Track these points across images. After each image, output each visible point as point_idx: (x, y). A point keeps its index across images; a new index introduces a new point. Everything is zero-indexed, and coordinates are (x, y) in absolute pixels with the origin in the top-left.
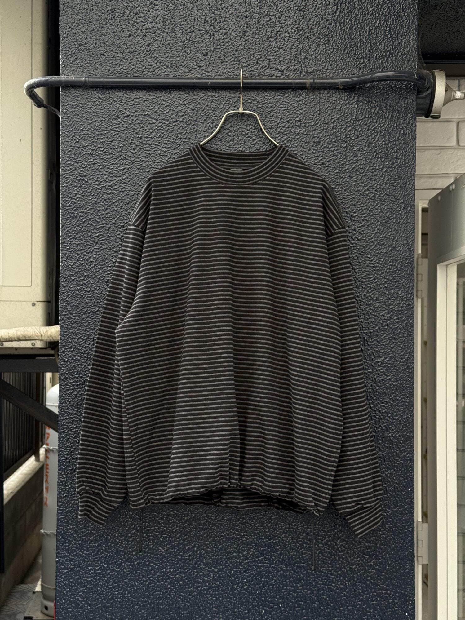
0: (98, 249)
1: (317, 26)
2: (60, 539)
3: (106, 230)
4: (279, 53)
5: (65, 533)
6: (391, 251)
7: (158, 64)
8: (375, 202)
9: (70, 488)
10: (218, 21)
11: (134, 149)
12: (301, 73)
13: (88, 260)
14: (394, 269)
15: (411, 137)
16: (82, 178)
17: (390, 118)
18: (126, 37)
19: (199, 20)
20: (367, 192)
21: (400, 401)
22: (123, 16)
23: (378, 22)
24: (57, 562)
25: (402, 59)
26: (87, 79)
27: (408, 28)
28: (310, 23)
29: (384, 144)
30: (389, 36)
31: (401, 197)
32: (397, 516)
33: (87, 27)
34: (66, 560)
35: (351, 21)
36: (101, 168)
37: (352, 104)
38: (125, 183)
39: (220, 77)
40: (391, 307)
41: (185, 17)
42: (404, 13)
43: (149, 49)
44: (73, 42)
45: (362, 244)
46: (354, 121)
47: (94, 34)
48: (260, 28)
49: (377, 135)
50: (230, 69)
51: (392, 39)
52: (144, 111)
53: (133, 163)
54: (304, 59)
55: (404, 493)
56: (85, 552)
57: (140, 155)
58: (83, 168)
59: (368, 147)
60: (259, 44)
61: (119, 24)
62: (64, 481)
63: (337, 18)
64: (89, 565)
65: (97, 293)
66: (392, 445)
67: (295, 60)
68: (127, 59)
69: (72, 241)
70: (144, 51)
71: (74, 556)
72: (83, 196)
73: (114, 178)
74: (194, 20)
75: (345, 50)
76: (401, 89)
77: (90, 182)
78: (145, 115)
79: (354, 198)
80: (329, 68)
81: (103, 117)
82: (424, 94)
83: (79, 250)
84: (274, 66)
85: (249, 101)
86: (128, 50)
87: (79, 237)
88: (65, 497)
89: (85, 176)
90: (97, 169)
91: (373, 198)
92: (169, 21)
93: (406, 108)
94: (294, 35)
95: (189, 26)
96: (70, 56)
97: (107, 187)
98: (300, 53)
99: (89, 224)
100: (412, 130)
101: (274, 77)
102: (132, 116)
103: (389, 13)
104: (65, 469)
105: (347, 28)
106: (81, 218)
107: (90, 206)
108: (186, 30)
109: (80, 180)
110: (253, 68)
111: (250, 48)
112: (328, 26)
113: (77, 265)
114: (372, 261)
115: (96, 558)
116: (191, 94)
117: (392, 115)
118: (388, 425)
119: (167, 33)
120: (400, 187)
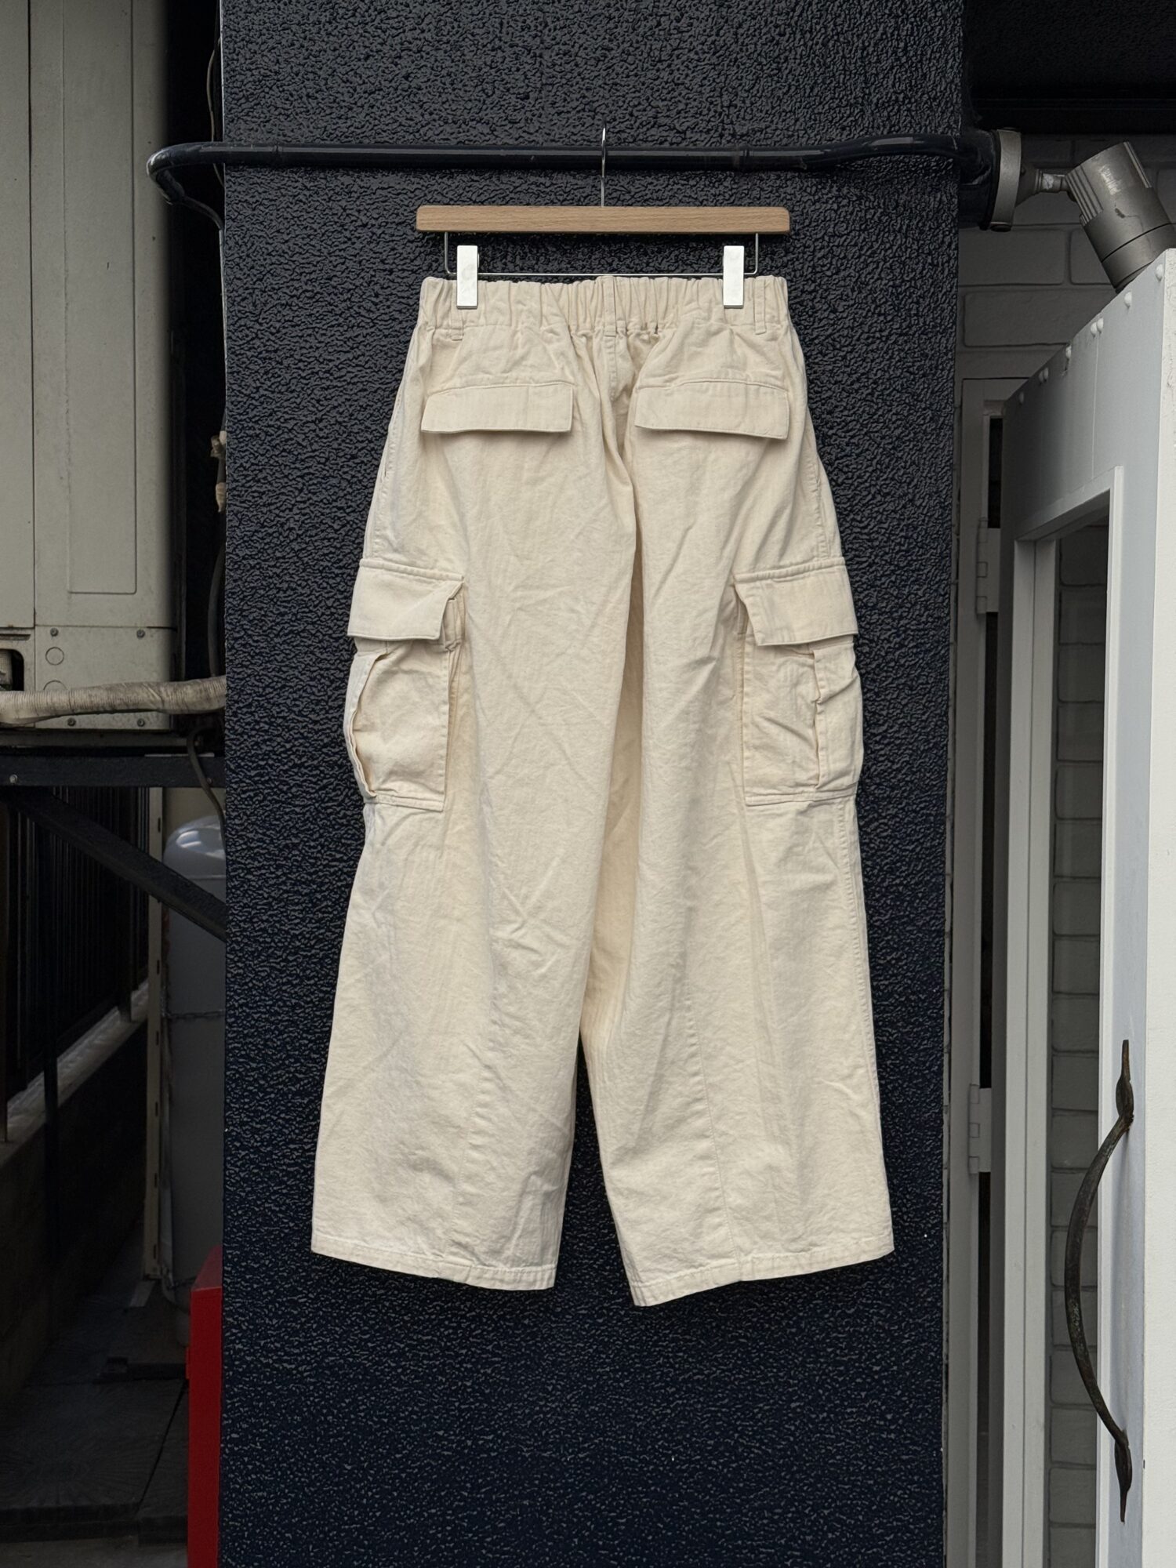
0: (304, 502)
1: (755, 39)
2: (233, 1089)
3: (319, 463)
4: (676, 94)
5: (242, 1078)
6: (904, 507)
7: (427, 116)
8: (871, 407)
9: (250, 989)
10: (551, 26)
11: (377, 295)
12: (721, 136)
13: (282, 525)
14: (909, 544)
15: (946, 272)
16: (272, 355)
17: (904, 231)
18: (359, 60)
19: (511, 23)
20: (856, 386)
21: (917, 812)
22: (354, 15)
23: (881, 28)
24: (226, 1135)
25: (930, 108)
26: (280, 149)
27: (942, 44)
28: (741, 31)
29: (893, 286)
30: (904, 60)
31: (925, 395)
32: (909, 1044)
33: (278, 38)
34: (244, 1131)
35: (826, 27)
36: (310, 335)
37: (827, 202)
38: (357, 365)
39: (554, 144)
40: (902, 622)
41: (482, 19)
42: (936, 12)
43: (406, 86)
44: (250, 70)
45: (846, 492)
46: (830, 237)
47: (292, 52)
48: (637, 42)
49: (877, 267)
50: (574, 127)
51: (910, 66)
52: (397, 215)
53: (375, 324)
54: (728, 107)
55: (923, 997)
56: (283, 1115)
57: (389, 307)
58: (273, 334)
59: (860, 292)
60: (636, 75)
61: (346, 32)
62: (238, 974)
63: (796, 23)
64: (293, 1141)
65: (302, 595)
66: (903, 901)
67: (709, 110)
68: (362, 106)
69: (250, 487)
70: (396, 89)
71: (262, 1122)
72: (273, 392)
73: (337, 355)
74: (501, 24)
75: (812, 89)
76: (927, 170)
77: (285, 363)
78: (398, 224)
79: (830, 398)
80: (780, 127)
81: (312, 228)
82: (976, 182)
83: (264, 505)
84: (667, 121)
85: (614, 195)
86: (363, 87)
87: (265, 478)
88: (241, 1006)
89: (276, 351)
90: (301, 337)
91: (869, 397)
92: (449, 27)
93: (938, 212)
94: (708, 56)
95: (491, 38)
96: (243, 101)
97: (321, 374)
98: (721, 96)
99: (284, 450)
100: (949, 255)
101: (666, 145)
102: (373, 225)
103: (903, 12)
104: (241, 950)
105: (817, 44)
106: (269, 438)
107: (286, 413)
108: (484, 46)
109: (265, 359)
110: (623, 126)
111: (616, 84)
112: (777, 38)
113: (260, 535)
114: (865, 527)
115: (305, 1127)
116: (494, 179)
117: (908, 226)
118: (895, 863)
119: (446, 52)
120: (924, 375)
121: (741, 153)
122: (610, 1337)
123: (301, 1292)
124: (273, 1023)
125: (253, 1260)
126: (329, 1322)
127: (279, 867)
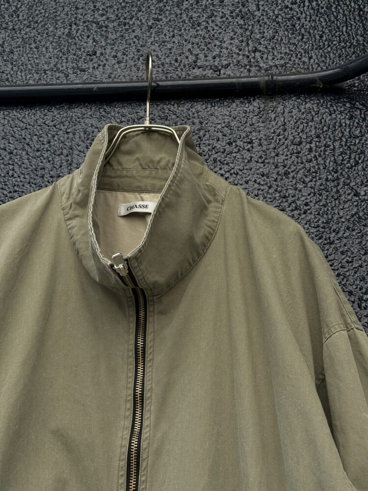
1: (273, 8)
28: (261, 3)
54: (254, 52)
80: (297, 62)
84: (205, 63)
94: (237, 20)
98: (248, 45)
105: (322, 8)
121: (266, 78)
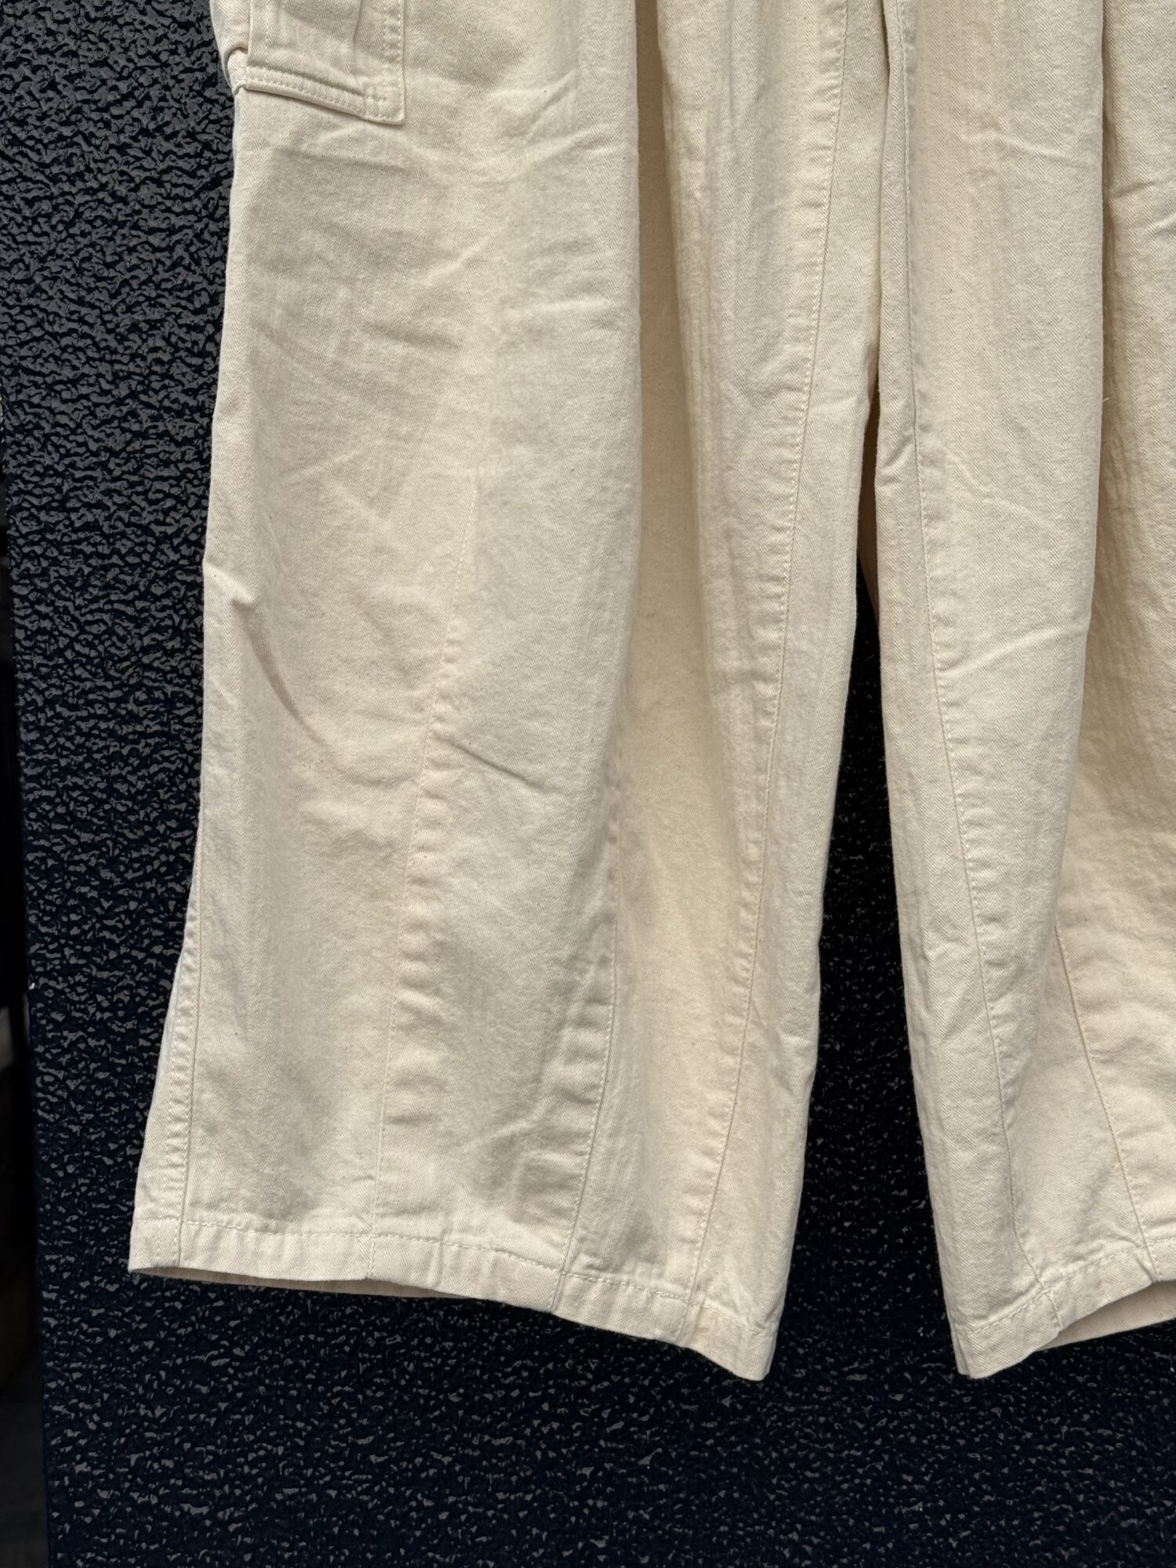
2: (42, 893)
5: (61, 867)
34: (73, 987)
56: (157, 949)
62: (42, 631)
71: (112, 965)
88: (50, 703)
122: (921, 1433)
123: (215, 1345)
124: (122, 739)
125: (103, 1275)
126: (282, 1410)
127: (116, 378)
